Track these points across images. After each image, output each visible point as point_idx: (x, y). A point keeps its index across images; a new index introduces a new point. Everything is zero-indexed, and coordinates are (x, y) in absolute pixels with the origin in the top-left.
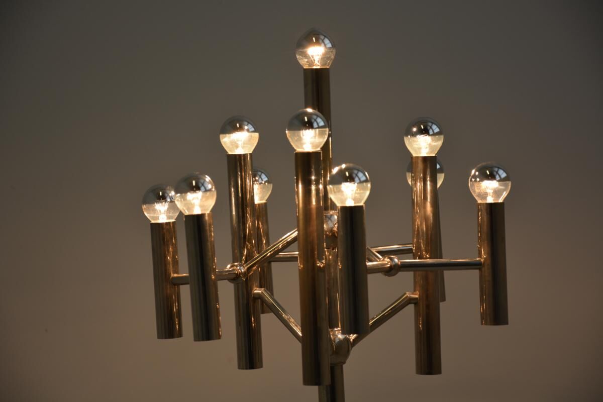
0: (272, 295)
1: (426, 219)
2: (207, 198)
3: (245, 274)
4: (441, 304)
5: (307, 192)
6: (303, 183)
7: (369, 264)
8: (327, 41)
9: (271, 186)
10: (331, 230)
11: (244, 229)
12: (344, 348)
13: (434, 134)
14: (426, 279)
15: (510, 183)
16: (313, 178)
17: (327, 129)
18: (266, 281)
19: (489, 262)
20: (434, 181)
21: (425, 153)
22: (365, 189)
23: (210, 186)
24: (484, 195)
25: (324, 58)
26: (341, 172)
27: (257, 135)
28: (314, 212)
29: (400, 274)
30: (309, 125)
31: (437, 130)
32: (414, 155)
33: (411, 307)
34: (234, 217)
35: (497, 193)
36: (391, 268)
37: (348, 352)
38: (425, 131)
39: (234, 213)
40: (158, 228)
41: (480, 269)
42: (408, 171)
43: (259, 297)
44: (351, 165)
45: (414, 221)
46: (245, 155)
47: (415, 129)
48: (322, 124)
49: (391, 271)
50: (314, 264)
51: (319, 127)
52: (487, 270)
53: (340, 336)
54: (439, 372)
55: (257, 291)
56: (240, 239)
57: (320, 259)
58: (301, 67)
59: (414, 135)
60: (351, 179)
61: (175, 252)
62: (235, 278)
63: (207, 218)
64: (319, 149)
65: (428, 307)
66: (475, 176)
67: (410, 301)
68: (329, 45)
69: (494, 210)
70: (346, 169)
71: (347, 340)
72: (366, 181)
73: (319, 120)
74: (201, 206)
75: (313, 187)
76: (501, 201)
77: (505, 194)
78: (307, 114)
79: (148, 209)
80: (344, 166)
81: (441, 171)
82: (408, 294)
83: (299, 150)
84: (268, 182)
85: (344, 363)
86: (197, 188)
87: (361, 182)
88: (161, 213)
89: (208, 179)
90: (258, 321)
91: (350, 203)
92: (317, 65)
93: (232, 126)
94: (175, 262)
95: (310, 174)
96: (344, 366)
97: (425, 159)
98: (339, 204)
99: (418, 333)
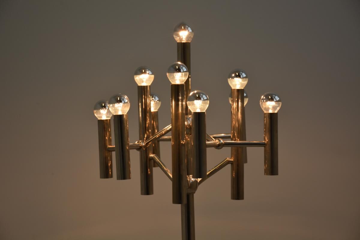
0: (159, 158)
1: (238, 120)
2: (125, 107)
3: (145, 146)
4: (245, 165)
5: (177, 105)
6: (175, 101)
7: (207, 142)
8: (189, 29)
9: (160, 103)
10: (189, 125)
11: (146, 124)
12: (195, 186)
13: (243, 78)
14: (237, 151)
15: (281, 103)
16: (180, 98)
17: (188, 73)
18: (156, 151)
19: (269, 143)
20: (243, 102)
21: (238, 87)
22: (206, 104)
23: (126, 101)
24: (268, 109)
25: (188, 37)
26: (194, 94)
27: (153, 76)
28: (180, 115)
29: (224, 148)
30: (179, 70)
31: (244, 76)
32: (233, 88)
33: (229, 166)
34: (141, 118)
35: (274, 108)
36: (219, 145)
37: (197, 187)
38: (239, 76)
39: (140, 116)
40: (101, 122)
41: (265, 147)
42: (230, 97)
43: (152, 159)
44: (199, 91)
45: (232, 122)
46: (147, 86)
47: (233, 75)
48: (185, 70)
49: (219, 146)
50: (180, 142)
51: (184, 72)
52: (268, 148)
53: (193, 179)
54: (243, 199)
55: (152, 155)
56: (144, 129)
57: (183, 140)
58: (176, 41)
59: (233, 78)
60: (199, 98)
61: (110, 135)
62: (139, 148)
63: (125, 117)
64: (183, 83)
65: (238, 166)
66: (263, 99)
67: (229, 162)
68: (191, 31)
69: (273, 117)
70: (197, 93)
71: (196, 181)
72: (207, 99)
73: (184, 68)
74: (122, 111)
75: (180, 103)
76: (276, 112)
77: (278, 109)
78: (178, 65)
79: (97, 113)
80: (196, 92)
81: (246, 97)
82: (228, 159)
83: (173, 83)
84: (159, 100)
85: (195, 193)
86: (120, 101)
87: (204, 100)
88: (103, 115)
89: (126, 97)
90: (151, 171)
91: (198, 111)
92: (184, 41)
93: (140, 71)
94: (110, 140)
95: (178, 96)
96: (195, 195)
97: (238, 90)
98: (192, 111)
99: (233, 179)
